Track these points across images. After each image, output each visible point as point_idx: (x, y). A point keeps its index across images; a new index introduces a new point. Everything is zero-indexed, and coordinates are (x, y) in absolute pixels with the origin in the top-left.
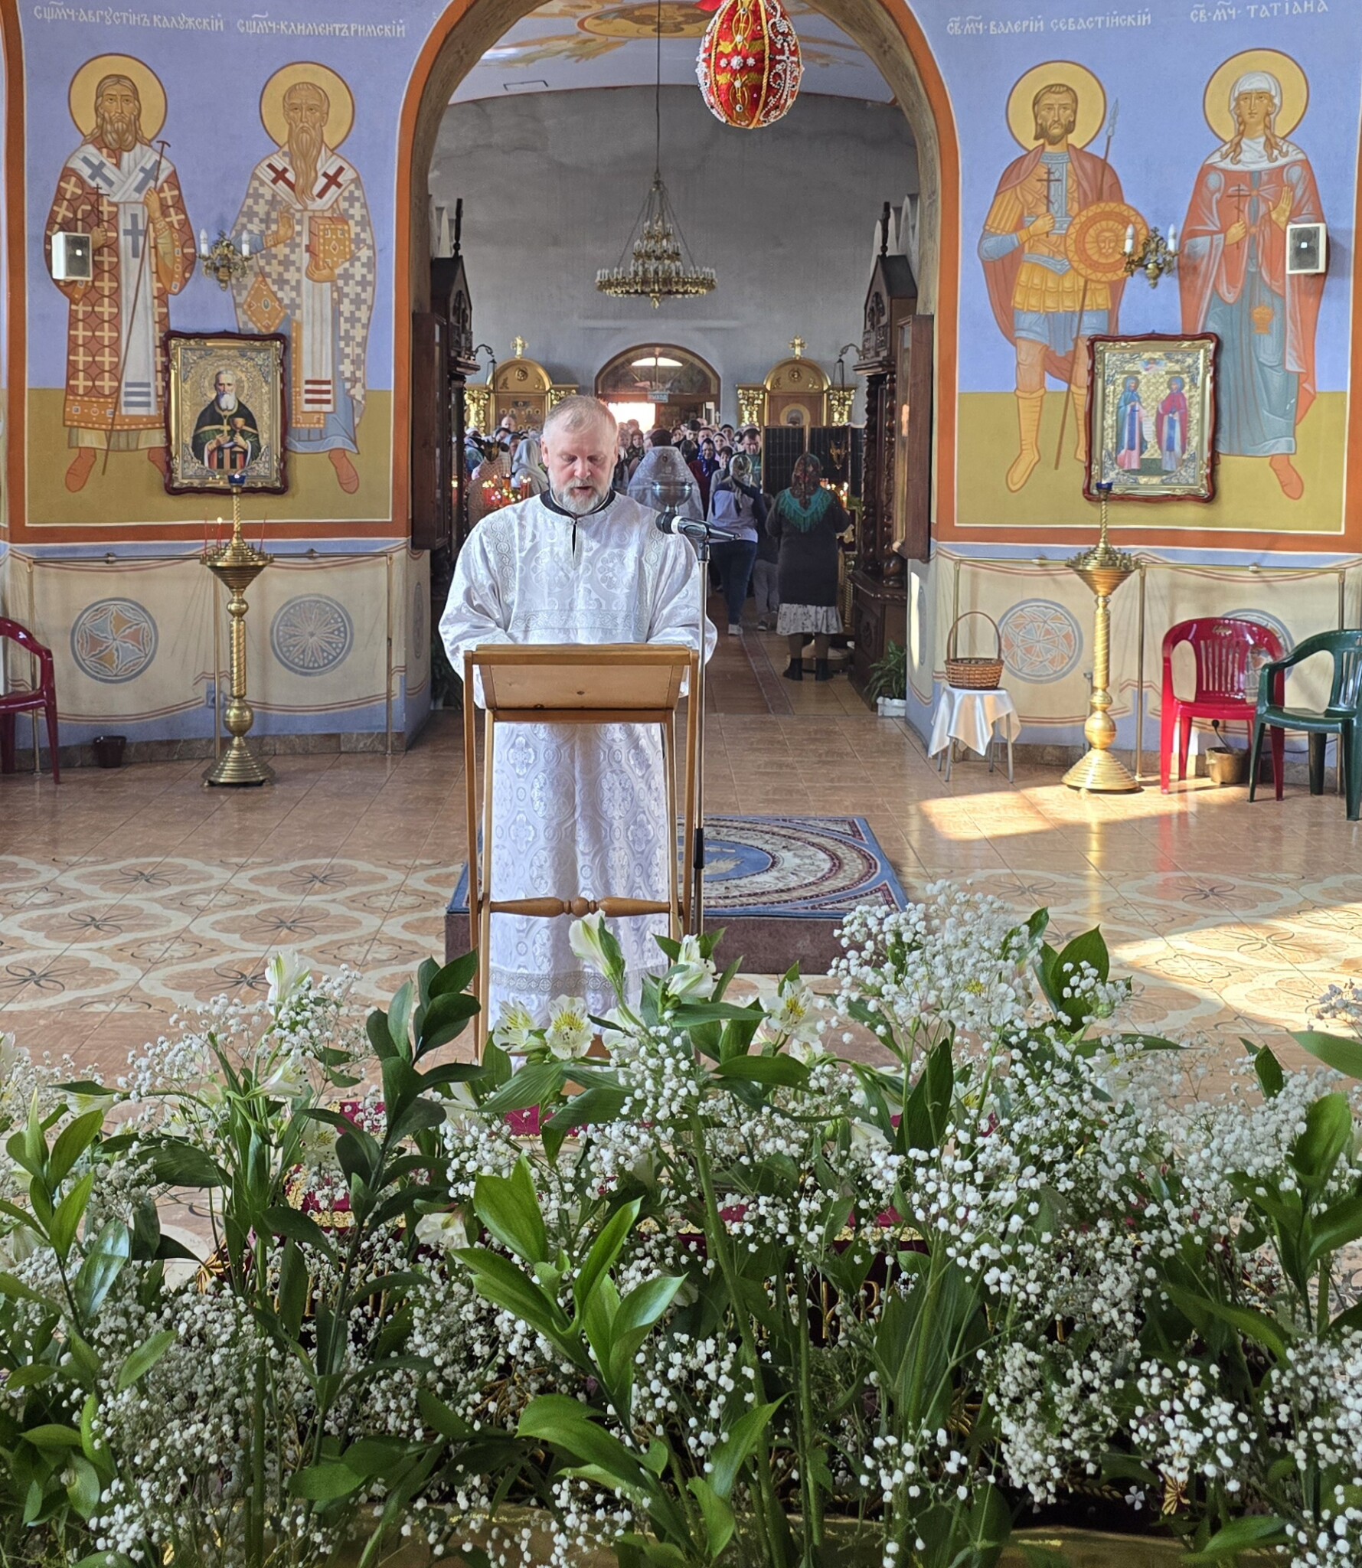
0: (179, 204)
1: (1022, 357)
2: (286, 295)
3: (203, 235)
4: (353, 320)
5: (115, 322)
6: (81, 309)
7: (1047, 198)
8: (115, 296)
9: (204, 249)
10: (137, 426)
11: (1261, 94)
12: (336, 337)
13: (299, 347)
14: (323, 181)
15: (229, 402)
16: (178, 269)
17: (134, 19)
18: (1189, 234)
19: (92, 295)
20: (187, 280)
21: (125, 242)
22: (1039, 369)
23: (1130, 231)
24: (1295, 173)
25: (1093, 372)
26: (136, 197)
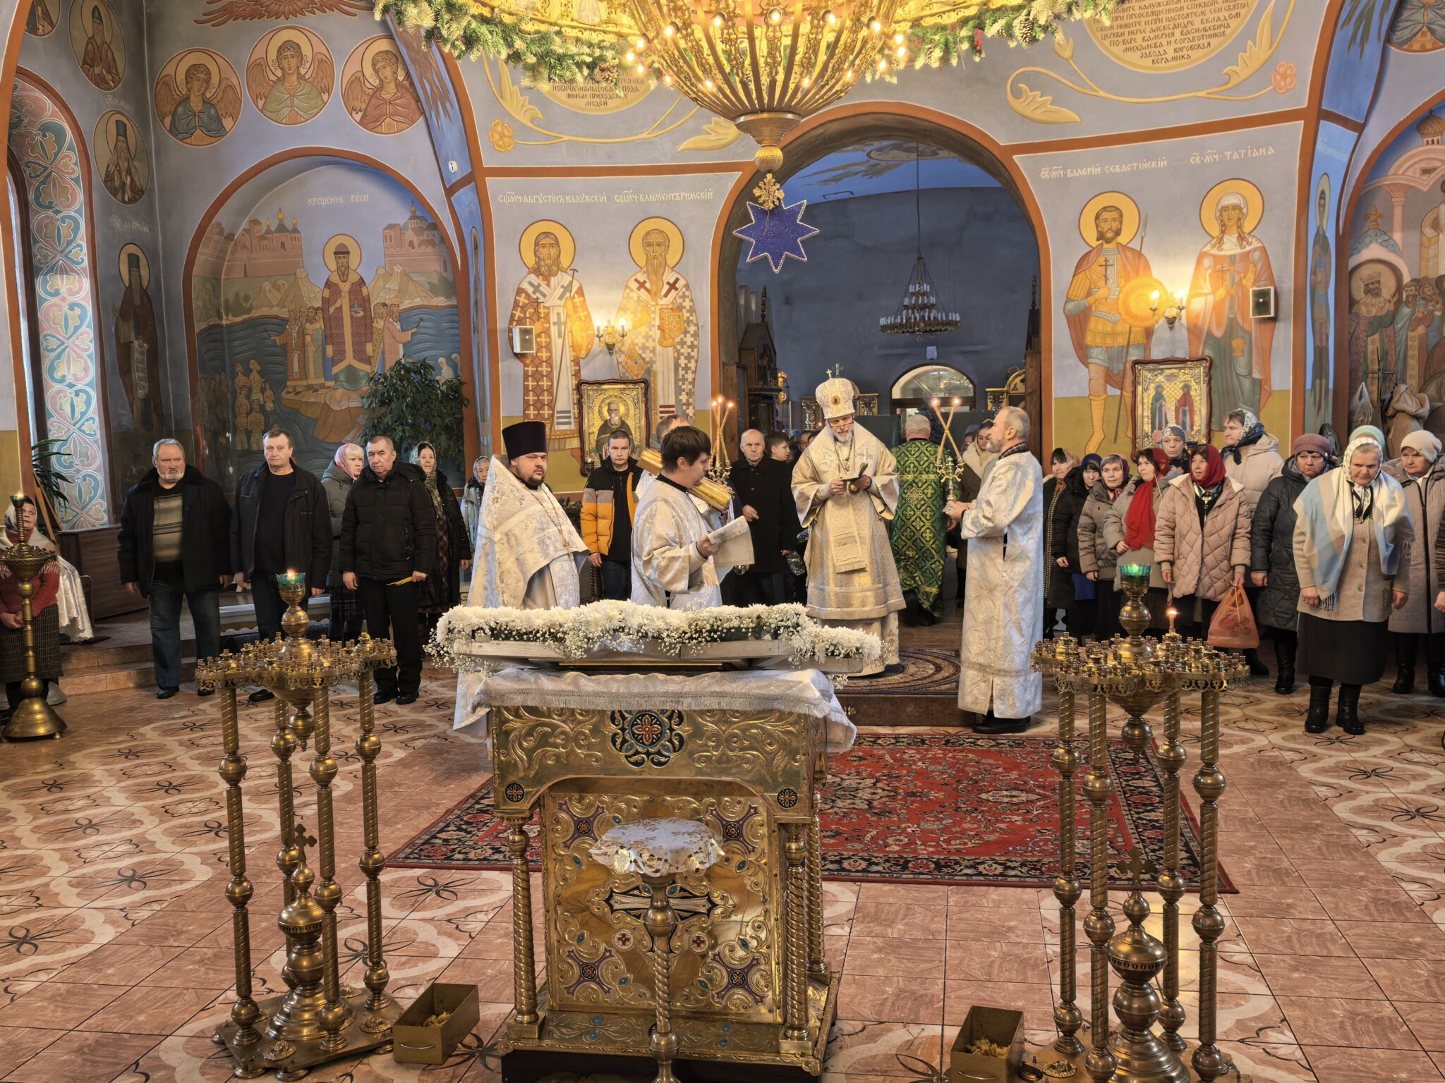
0: (584, 306)
1: (1093, 374)
2: (648, 355)
4: (686, 369)
5: (549, 376)
6: (530, 370)
7: (1105, 276)
8: (549, 362)
10: (564, 437)
11: (1236, 207)
12: (677, 379)
13: (654, 388)
14: (666, 287)
15: (615, 420)
16: (584, 342)
17: (555, 199)
18: (1191, 296)
19: (536, 361)
20: (589, 350)
21: (554, 330)
22: (1102, 382)
24: (1257, 255)
25: (1135, 383)
26: (559, 302)
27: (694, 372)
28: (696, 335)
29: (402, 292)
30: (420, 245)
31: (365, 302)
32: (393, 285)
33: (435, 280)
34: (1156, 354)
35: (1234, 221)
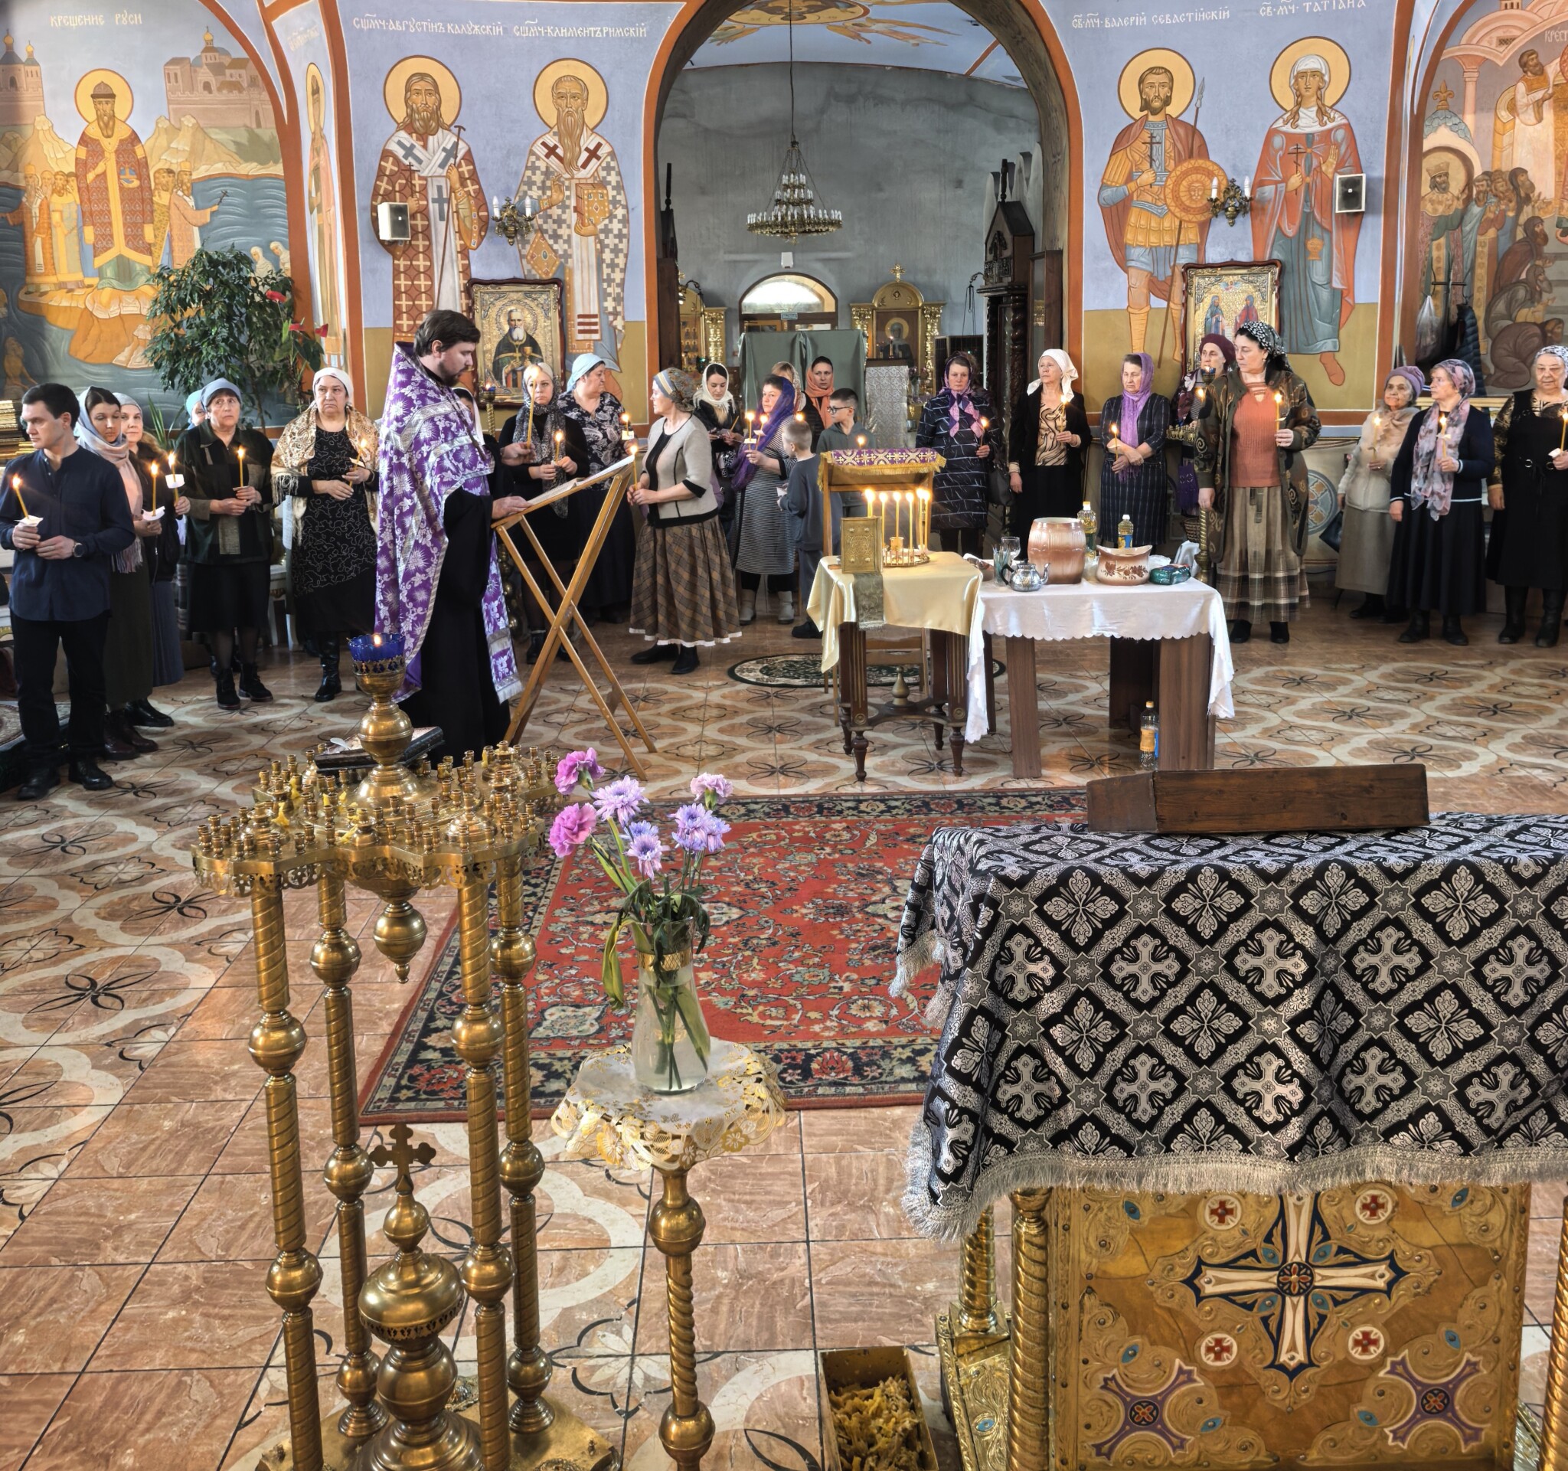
0: (474, 177)
1: (1133, 282)
2: (561, 247)
3: (495, 201)
4: (613, 266)
5: (429, 272)
6: (402, 263)
7: (1150, 157)
8: (428, 251)
9: (497, 213)
11: (1315, 73)
12: (600, 280)
13: (571, 291)
15: (519, 334)
16: (476, 228)
17: (432, 27)
18: (1257, 184)
19: (410, 251)
20: (482, 238)
21: (433, 208)
22: (1145, 290)
23: (1215, 182)
24: (1340, 134)
25: (1186, 293)
26: (440, 171)
27: (623, 270)
28: (625, 221)
29: (195, 154)
30: (219, 90)
31: (141, 167)
32: (182, 143)
33: (244, 139)
34: (1213, 255)
35: (1312, 91)
